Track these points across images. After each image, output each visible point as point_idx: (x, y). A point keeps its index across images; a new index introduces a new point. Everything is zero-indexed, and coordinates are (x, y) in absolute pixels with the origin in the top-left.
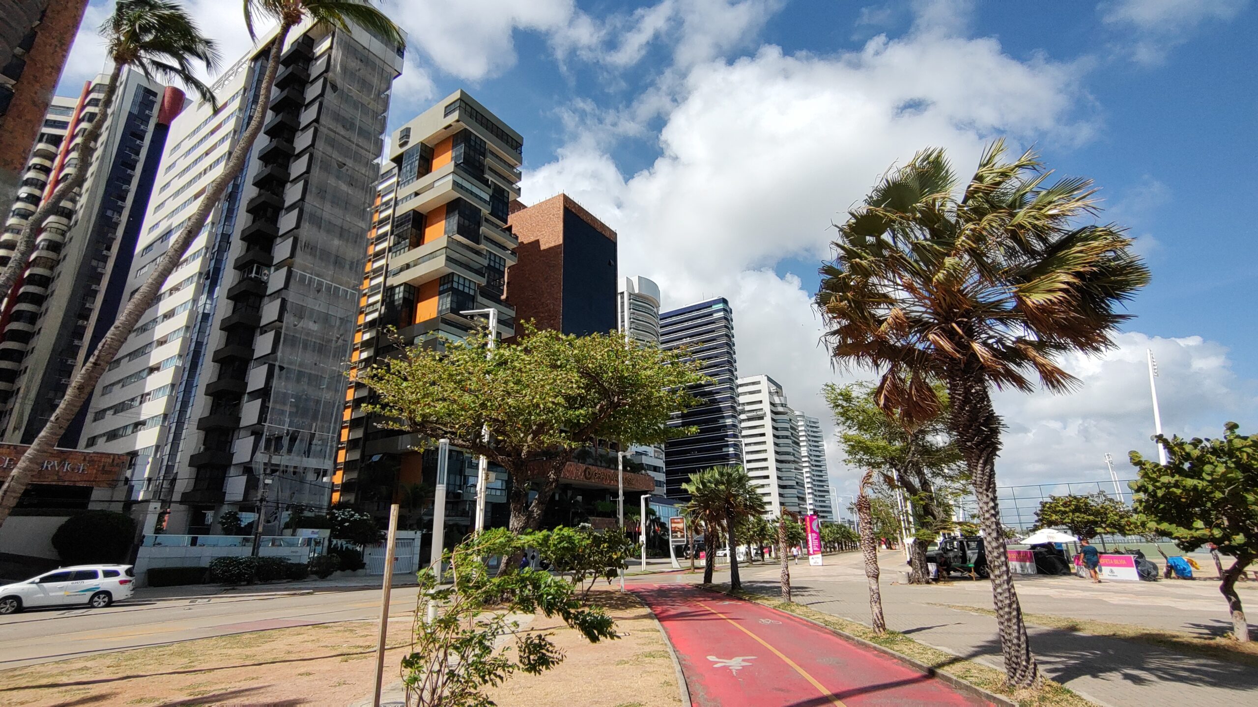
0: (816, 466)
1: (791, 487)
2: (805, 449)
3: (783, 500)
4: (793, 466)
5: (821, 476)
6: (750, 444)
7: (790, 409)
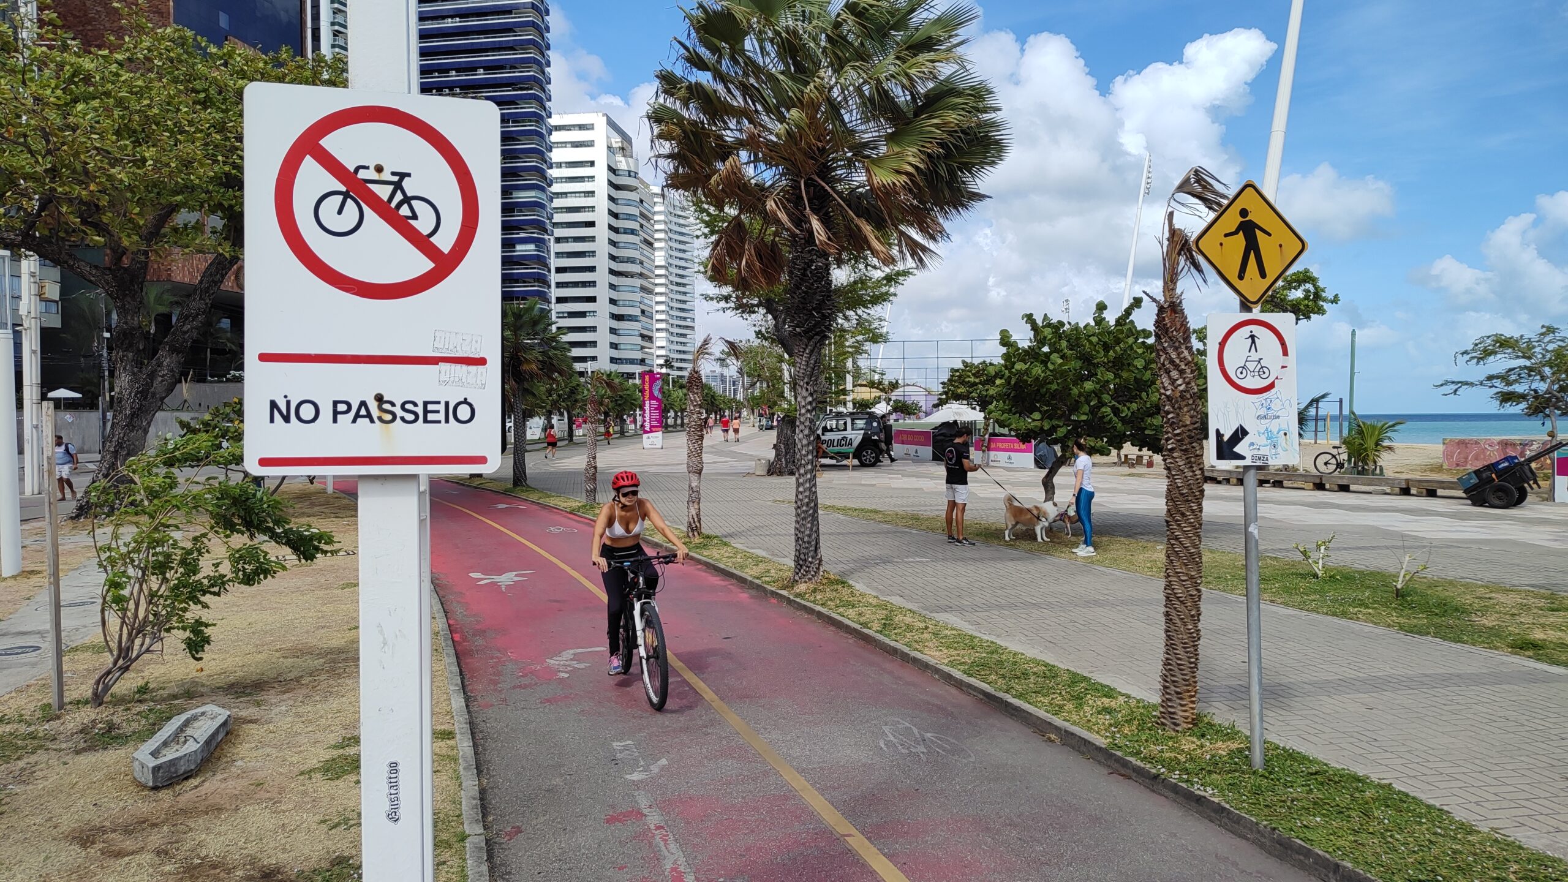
0: (677, 284)
1: (632, 318)
2: (663, 253)
3: (615, 339)
4: (637, 282)
5: (685, 302)
6: (566, 240)
7: (642, 182)
